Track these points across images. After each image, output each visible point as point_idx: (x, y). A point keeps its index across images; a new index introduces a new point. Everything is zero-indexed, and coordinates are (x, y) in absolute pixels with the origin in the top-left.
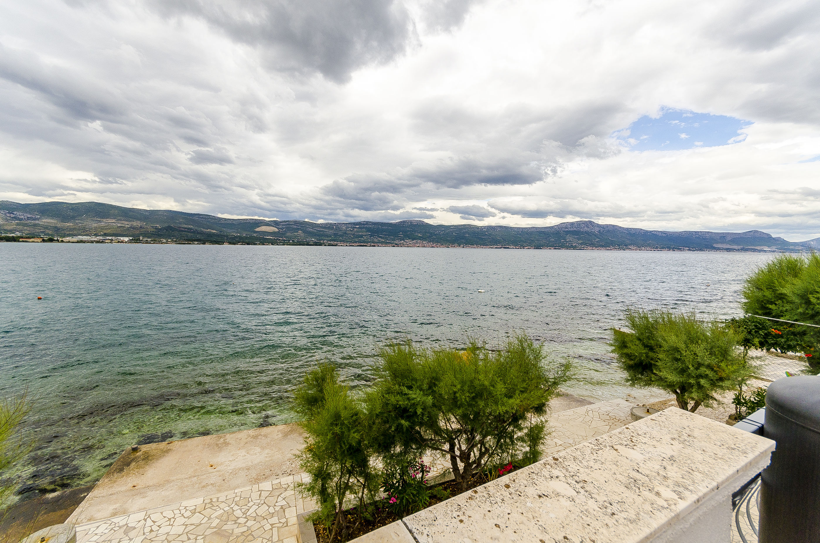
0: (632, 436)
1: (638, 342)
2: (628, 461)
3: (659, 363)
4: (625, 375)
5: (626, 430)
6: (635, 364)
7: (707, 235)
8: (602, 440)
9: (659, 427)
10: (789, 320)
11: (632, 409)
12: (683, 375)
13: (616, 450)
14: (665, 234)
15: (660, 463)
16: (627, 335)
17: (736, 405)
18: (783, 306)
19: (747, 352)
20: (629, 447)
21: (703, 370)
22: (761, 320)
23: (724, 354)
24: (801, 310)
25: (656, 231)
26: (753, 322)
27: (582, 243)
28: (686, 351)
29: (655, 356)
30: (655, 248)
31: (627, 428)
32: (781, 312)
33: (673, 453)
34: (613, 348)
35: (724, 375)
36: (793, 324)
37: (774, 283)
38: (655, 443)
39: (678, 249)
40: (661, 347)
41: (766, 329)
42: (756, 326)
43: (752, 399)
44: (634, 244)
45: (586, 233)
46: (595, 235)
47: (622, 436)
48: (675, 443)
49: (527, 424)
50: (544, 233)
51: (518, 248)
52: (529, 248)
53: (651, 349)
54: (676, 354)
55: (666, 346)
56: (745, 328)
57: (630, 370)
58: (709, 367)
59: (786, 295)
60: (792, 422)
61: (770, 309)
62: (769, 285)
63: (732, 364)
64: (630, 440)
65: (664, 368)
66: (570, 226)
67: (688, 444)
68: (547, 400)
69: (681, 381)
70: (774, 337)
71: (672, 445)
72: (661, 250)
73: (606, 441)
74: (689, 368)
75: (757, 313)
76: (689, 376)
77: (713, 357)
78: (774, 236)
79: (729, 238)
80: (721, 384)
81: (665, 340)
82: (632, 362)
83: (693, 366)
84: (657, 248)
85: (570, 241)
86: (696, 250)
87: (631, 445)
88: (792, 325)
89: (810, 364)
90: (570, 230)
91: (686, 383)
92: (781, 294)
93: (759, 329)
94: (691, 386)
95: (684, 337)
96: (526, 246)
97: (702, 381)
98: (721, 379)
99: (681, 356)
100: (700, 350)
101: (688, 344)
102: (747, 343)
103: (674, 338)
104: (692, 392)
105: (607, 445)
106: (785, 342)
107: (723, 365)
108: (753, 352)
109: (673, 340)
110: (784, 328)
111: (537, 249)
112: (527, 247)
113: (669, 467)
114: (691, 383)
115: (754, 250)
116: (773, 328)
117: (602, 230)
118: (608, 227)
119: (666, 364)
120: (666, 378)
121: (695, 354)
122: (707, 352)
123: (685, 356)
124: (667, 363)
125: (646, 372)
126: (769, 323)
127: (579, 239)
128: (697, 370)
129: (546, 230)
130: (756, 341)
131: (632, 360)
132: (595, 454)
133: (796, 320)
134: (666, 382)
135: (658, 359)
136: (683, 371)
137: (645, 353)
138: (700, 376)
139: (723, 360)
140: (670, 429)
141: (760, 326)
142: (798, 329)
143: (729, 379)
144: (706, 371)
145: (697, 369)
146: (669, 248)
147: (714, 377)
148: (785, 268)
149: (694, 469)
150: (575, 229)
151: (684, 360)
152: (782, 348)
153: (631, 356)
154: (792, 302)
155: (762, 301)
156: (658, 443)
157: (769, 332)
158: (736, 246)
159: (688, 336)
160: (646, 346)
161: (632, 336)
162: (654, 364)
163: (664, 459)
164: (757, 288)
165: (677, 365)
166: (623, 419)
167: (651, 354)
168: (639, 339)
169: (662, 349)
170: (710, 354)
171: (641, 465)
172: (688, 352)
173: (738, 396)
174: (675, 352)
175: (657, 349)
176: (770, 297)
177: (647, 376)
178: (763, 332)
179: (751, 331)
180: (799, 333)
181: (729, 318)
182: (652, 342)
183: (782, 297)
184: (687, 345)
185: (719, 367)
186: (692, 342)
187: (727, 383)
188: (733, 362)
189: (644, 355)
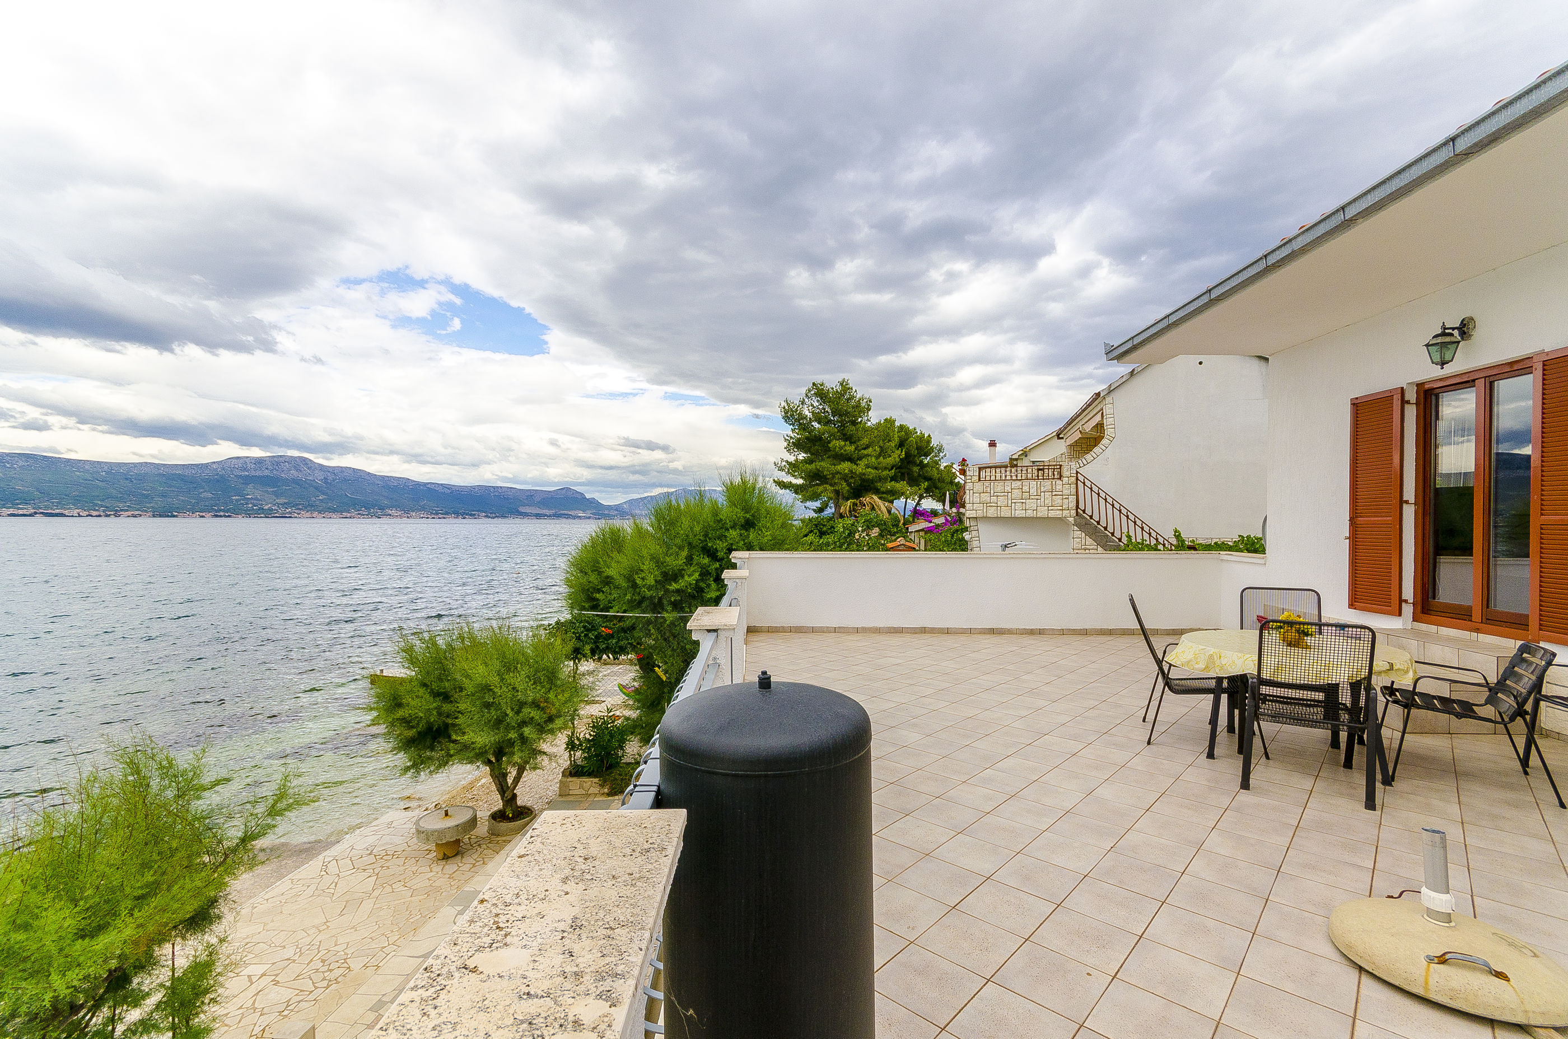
0: (497, 915)
1: (422, 691)
2: (505, 983)
3: (461, 720)
4: (402, 759)
5: (481, 908)
6: (419, 733)
7: (509, 493)
8: (439, 962)
9: (537, 868)
10: (618, 612)
11: (417, 823)
12: (498, 729)
13: (474, 970)
14: (449, 489)
15: (560, 949)
16: (402, 681)
17: (570, 751)
18: (610, 594)
19: (577, 669)
20: (498, 945)
21: (526, 710)
22: (589, 617)
23: (551, 677)
24: (628, 597)
25: (433, 484)
26: (581, 622)
27: (285, 503)
28: (501, 686)
29: (453, 709)
30: (434, 514)
31: (482, 901)
32: (610, 602)
33: (575, 911)
34: (375, 714)
35: (554, 711)
36: (622, 617)
37: (599, 563)
38: (540, 906)
39: (471, 515)
40: (461, 689)
41: (595, 630)
42: (584, 627)
43: (588, 736)
44: (397, 507)
45: (296, 481)
46: (316, 488)
47: (476, 928)
48: (570, 886)
49: (162, 975)
50: (182, 478)
51: (100, 516)
52: (135, 516)
53: (446, 697)
54: (487, 696)
55: (471, 686)
56: (574, 633)
57: (410, 748)
58: (535, 704)
59: (613, 578)
60: (696, 769)
61: (598, 600)
62: (594, 566)
63: (563, 691)
64: (494, 927)
65: (469, 726)
66: (253, 466)
67: (589, 877)
68: (221, 885)
69: (497, 740)
70: (605, 639)
71: (567, 893)
72: (444, 518)
73: (447, 960)
74: (507, 715)
75: (583, 608)
76: (508, 728)
77: (538, 688)
78: (588, 496)
79: (537, 499)
80: (551, 726)
81: (468, 676)
82: (411, 733)
83: (512, 709)
84: (437, 514)
85: (256, 499)
86: (496, 517)
87: (499, 938)
88: (621, 619)
89: (640, 668)
90: (253, 473)
91: (503, 742)
92: (608, 577)
93: (588, 630)
94: (511, 743)
95: (497, 665)
96: (127, 511)
97: (527, 731)
98: (551, 719)
99: (494, 699)
100: (519, 680)
101: (503, 674)
102: (577, 654)
103: (481, 669)
104: (514, 754)
105: (453, 968)
106: (617, 643)
107: (551, 695)
108: (586, 666)
109: (480, 672)
110: (614, 625)
111: (161, 516)
112: (130, 513)
113: (576, 948)
114: (511, 739)
115: (568, 517)
116: (603, 627)
117: (331, 477)
118: (342, 472)
119: (471, 719)
120: (473, 743)
121: (514, 688)
122: (530, 680)
123: (500, 696)
124: (474, 715)
125: (439, 742)
126: (599, 620)
127: (277, 495)
128: (518, 715)
129: (187, 472)
130: (587, 649)
131: (413, 727)
132: (433, 1013)
133: (625, 611)
134: (474, 749)
135: (459, 712)
136: (498, 723)
137: (436, 708)
138: (524, 723)
139: (551, 689)
140: (554, 861)
141: (590, 626)
142: (628, 623)
143: (560, 716)
144: (530, 713)
145: (518, 712)
146: (457, 514)
147: (541, 718)
148: (609, 540)
149: (612, 924)
150: (267, 473)
151: (499, 704)
152: (614, 653)
153: (410, 722)
154: (617, 587)
155: (588, 590)
156: (546, 904)
157: (599, 633)
158: (547, 511)
159: (502, 661)
160: (436, 695)
161: (411, 681)
162: (452, 724)
163: (565, 934)
164: (581, 572)
165: (489, 715)
166: (400, 849)
167: (446, 707)
168: (425, 685)
169: (464, 693)
170: (535, 683)
171: (530, 974)
172: (504, 689)
173: (572, 737)
174: (485, 693)
175: (456, 696)
176: (596, 582)
177: (441, 750)
178: (593, 635)
179: (580, 636)
180: (628, 629)
181: (553, 622)
182: (447, 684)
183: (608, 581)
184: (502, 677)
185: (546, 701)
186: (509, 670)
187: (559, 722)
188: (563, 688)
189: (435, 713)
